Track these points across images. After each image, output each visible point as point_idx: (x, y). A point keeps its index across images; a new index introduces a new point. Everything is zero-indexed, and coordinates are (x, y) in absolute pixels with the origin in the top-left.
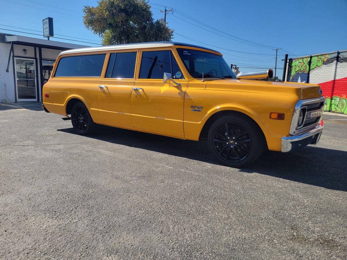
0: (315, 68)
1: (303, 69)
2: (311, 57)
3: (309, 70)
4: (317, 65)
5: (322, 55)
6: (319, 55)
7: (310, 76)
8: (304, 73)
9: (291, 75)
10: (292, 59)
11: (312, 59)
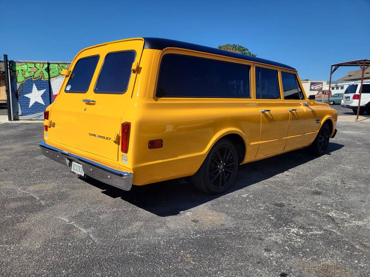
0: (58, 76)
1: (37, 76)
2: (49, 64)
3: (49, 78)
4: (59, 74)
5: (65, 64)
6: (61, 63)
7: (51, 84)
8: (40, 80)
9: (17, 82)
10: (15, 62)
11: (50, 66)
